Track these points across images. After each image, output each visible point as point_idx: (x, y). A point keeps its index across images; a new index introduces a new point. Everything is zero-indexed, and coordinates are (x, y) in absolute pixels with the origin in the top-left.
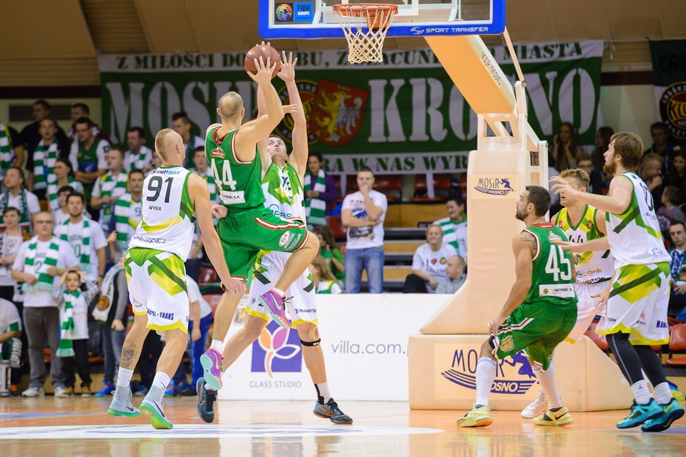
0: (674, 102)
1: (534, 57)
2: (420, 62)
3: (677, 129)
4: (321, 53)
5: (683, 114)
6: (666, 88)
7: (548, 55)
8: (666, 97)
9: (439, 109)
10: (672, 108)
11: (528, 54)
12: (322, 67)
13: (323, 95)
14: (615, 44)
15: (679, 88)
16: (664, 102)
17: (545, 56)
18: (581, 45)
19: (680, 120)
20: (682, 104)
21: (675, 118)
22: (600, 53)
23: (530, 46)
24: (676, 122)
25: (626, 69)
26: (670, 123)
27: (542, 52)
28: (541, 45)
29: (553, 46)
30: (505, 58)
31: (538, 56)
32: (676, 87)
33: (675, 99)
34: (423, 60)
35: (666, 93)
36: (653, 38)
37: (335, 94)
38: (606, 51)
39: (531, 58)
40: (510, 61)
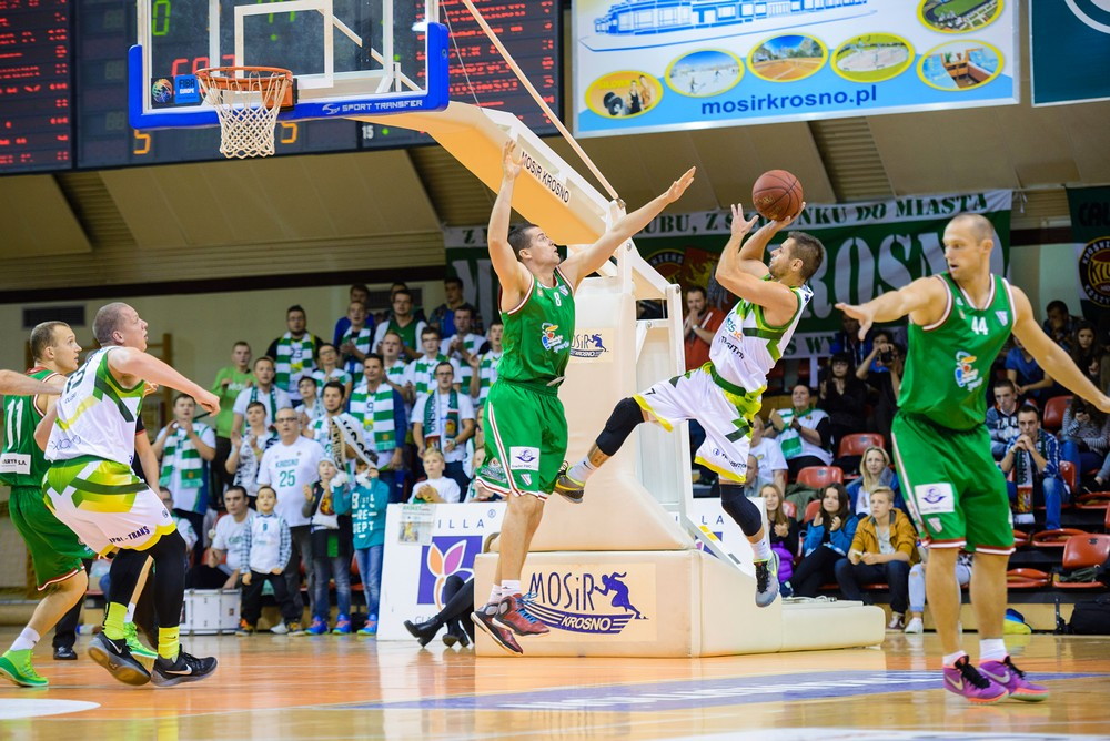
0: (1095, 262)
1: (931, 212)
2: (800, 223)
3: (1100, 295)
4: (687, 216)
5: (1106, 276)
6: (1086, 245)
7: (947, 210)
8: (1087, 255)
9: (823, 280)
10: (1093, 270)
11: (925, 210)
12: (689, 232)
13: (691, 266)
14: (1027, 193)
15: (1102, 245)
16: (1085, 262)
17: (943, 211)
18: (986, 197)
19: (1103, 284)
20: (1105, 264)
21: (1097, 282)
22: (1007, 206)
23: (926, 200)
24: (1098, 287)
25: (1044, 225)
26: (1092, 288)
27: (941, 207)
28: (939, 198)
29: (953, 199)
30: (898, 215)
31: (936, 211)
32: (1098, 243)
33: (1097, 258)
34: (803, 220)
35: (1086, 251)
36: (1070, 185)
37: (704, 265)
38: (1015, 203)
39: (928, 213)
40: (904, 218)
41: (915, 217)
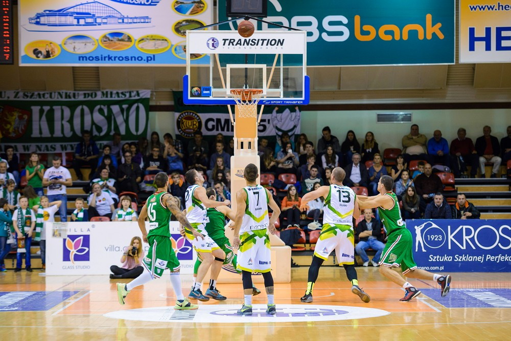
0: (184, 120)
1: (116, 97)
2: (58, 98)
3: (185, 133)
4: (5, 92)
5: (188, 126)
6: (180, 113)
7: (123, 96)
8: (180, 117)
9: (68, 121)
10: (183, 123)
11: (113, 96)
12: (6, 99)
13: (7, 113)
14: (155, 92)
15: (186, 114)
16: (179, 120)
17: (122, 97)
18: (140, 92)
19: (187, 129)
20: (188, 121)
21: (184, 128)
22: (149, 96)
23: (114, 92)
24: (185, 130)
25: (158, 104)
26: (182, 130)
27: (120, 95)
28: (120, 92)
29: (125, 92)
30: (102, 97)
31: (119, 97)
32: (185, 113)
33: (185, 119)
34: (59, 97)
35: (180, 116)
36: (174, 90)
37: (13, 113)
38: (152, 95)
39: (115, 97)
40: (104, 99)
41: (109, 98)
